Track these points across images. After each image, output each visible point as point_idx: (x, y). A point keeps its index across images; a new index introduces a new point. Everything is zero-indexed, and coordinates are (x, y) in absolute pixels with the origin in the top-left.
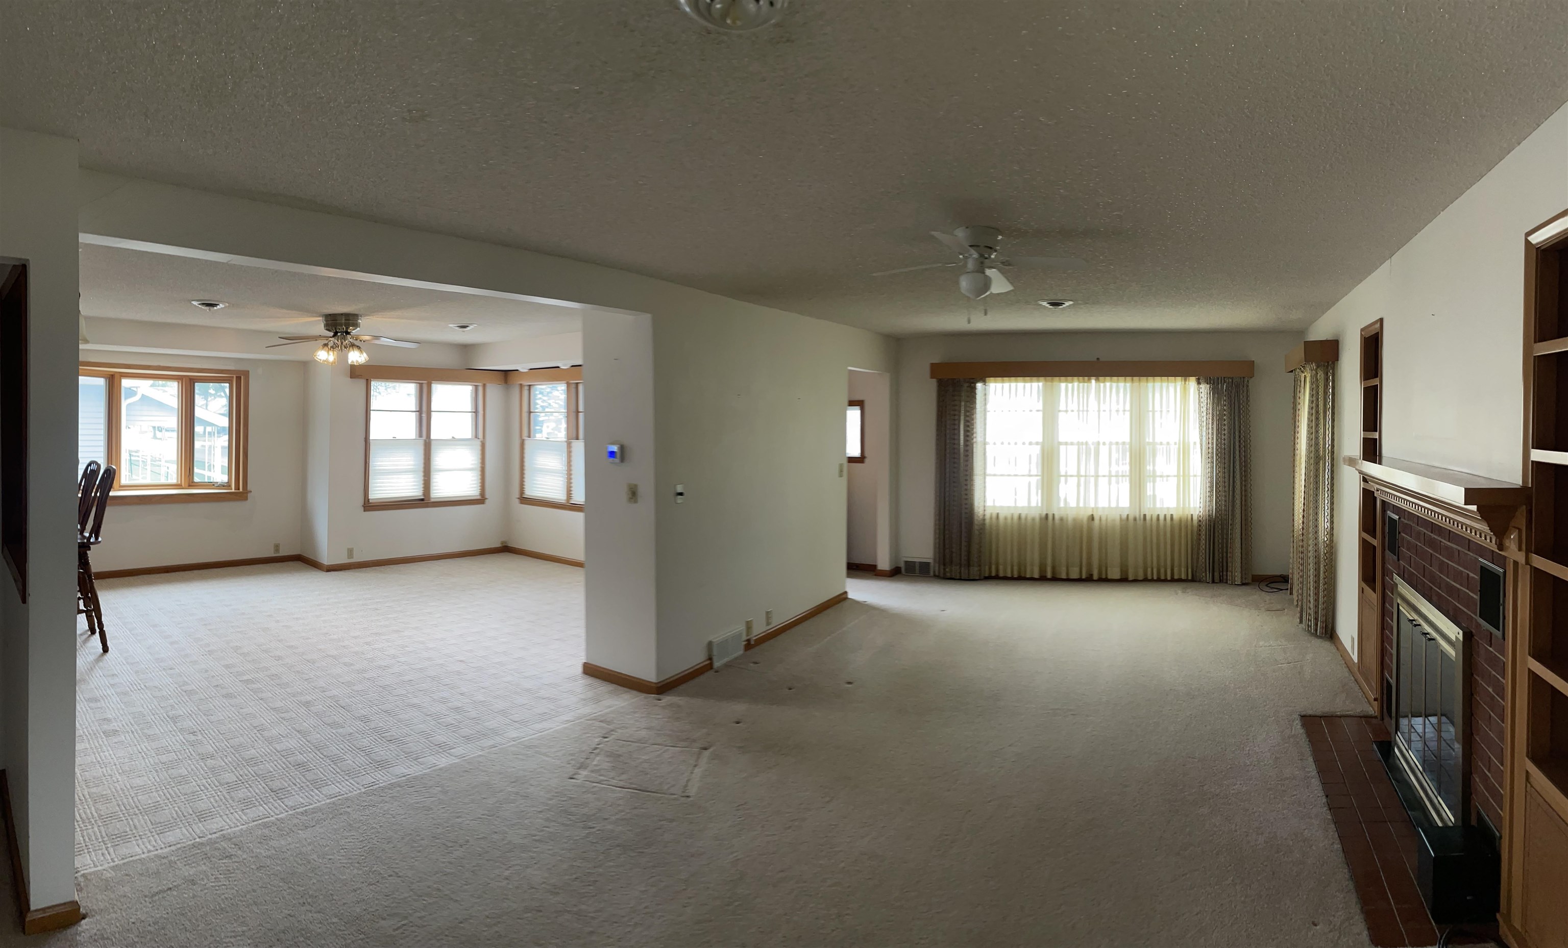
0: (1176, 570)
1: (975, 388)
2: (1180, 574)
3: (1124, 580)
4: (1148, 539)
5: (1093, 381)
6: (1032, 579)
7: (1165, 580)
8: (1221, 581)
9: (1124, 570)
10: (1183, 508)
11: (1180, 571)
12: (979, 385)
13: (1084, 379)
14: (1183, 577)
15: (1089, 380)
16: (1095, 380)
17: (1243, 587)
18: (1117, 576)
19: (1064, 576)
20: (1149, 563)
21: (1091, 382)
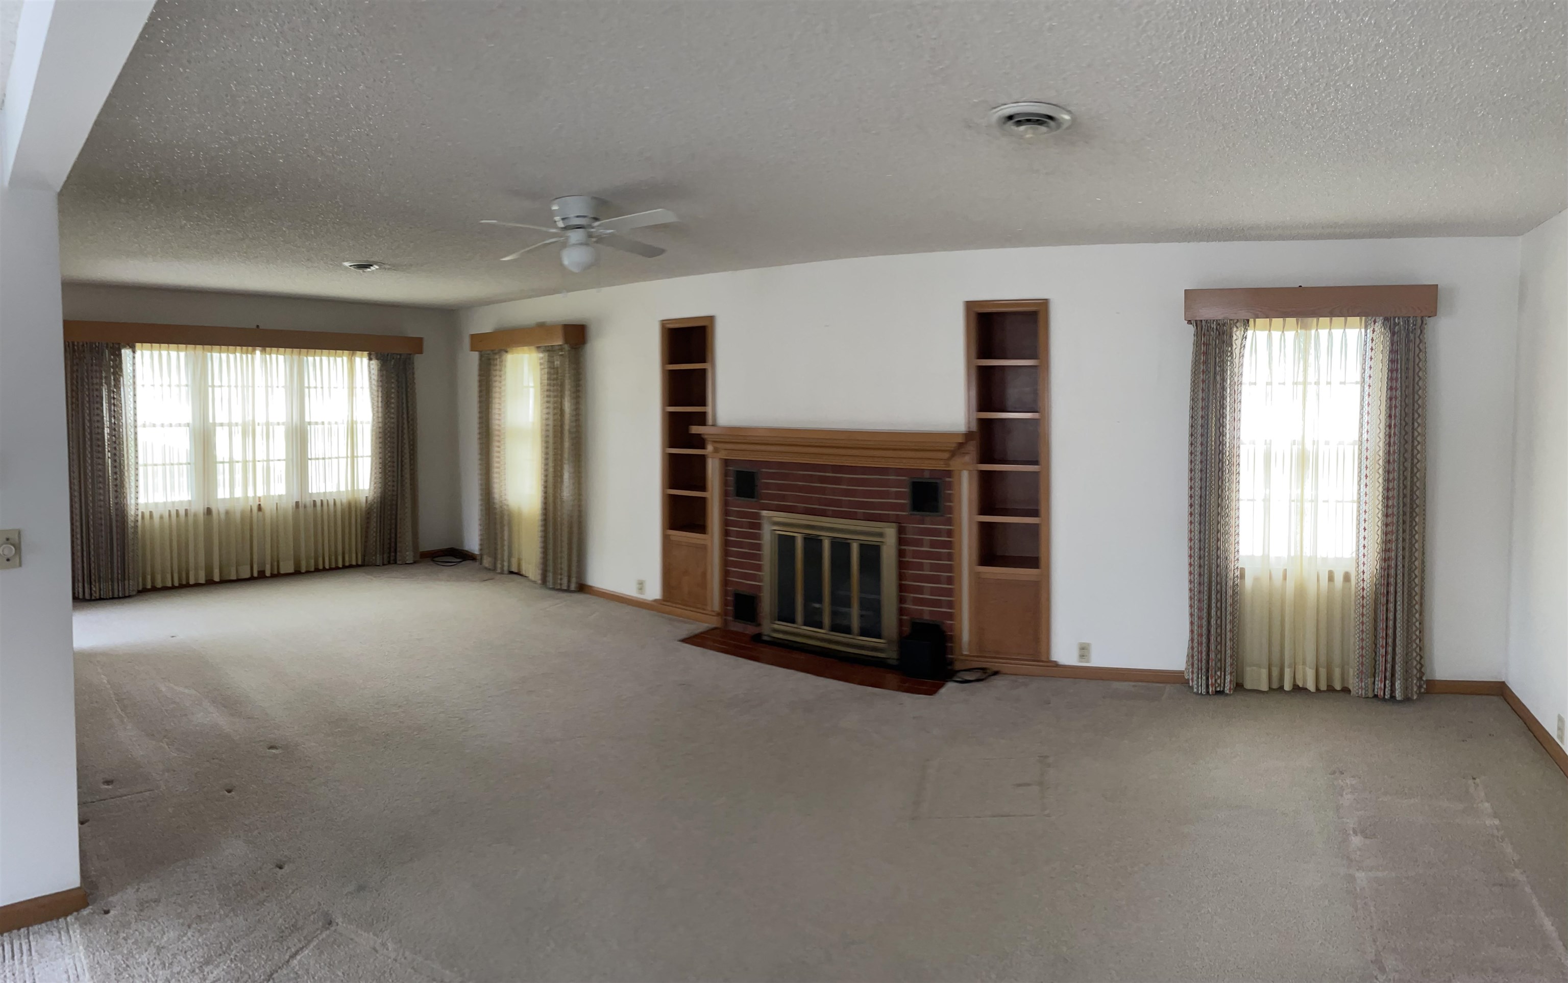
0: (347, 559)
1: (120, 355)
2: (350, 560)
3: (298, 573)
4: (320, 526)
5: (258, 352)
6: (197, 585)
7: (337, 568)
8: (389, 563)
9: (297, 564)
10: (353, 490)
11: (350, 557)
12: (126, 353)
13: (247, 350)
14: (354, 563)
15: (253, 352)
16: (261, 351)
17: (416, 565)
18: (292, 570)
19: (234, 577)
20: (320, 551)
21: (255, 354)
